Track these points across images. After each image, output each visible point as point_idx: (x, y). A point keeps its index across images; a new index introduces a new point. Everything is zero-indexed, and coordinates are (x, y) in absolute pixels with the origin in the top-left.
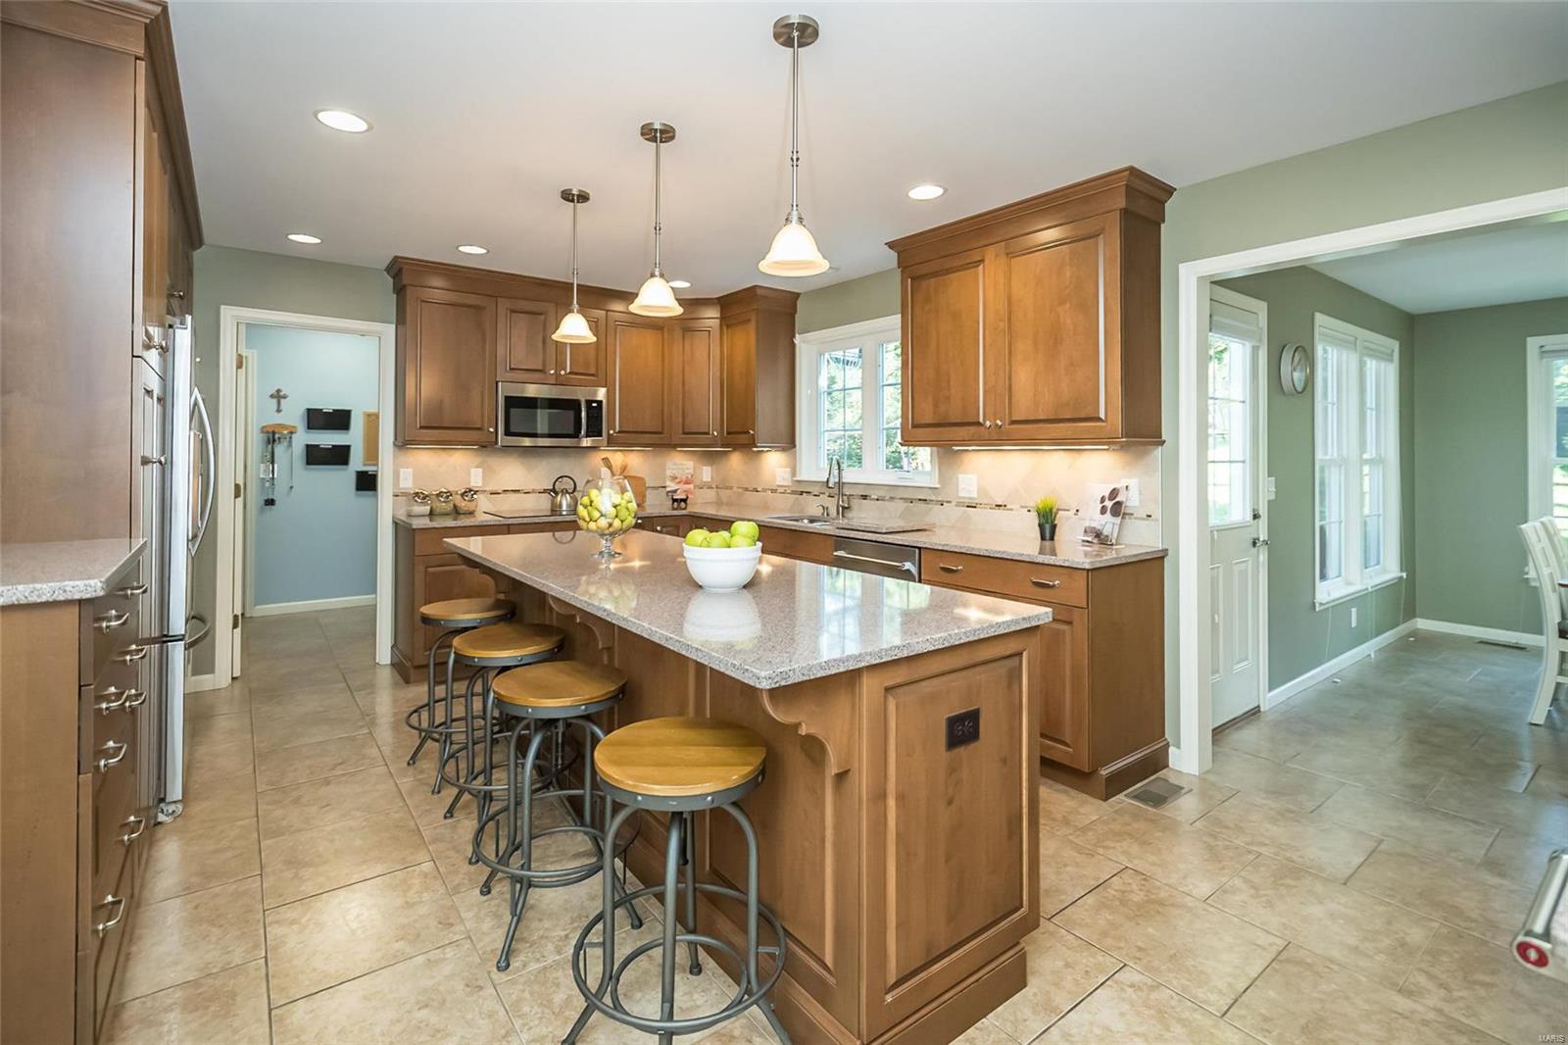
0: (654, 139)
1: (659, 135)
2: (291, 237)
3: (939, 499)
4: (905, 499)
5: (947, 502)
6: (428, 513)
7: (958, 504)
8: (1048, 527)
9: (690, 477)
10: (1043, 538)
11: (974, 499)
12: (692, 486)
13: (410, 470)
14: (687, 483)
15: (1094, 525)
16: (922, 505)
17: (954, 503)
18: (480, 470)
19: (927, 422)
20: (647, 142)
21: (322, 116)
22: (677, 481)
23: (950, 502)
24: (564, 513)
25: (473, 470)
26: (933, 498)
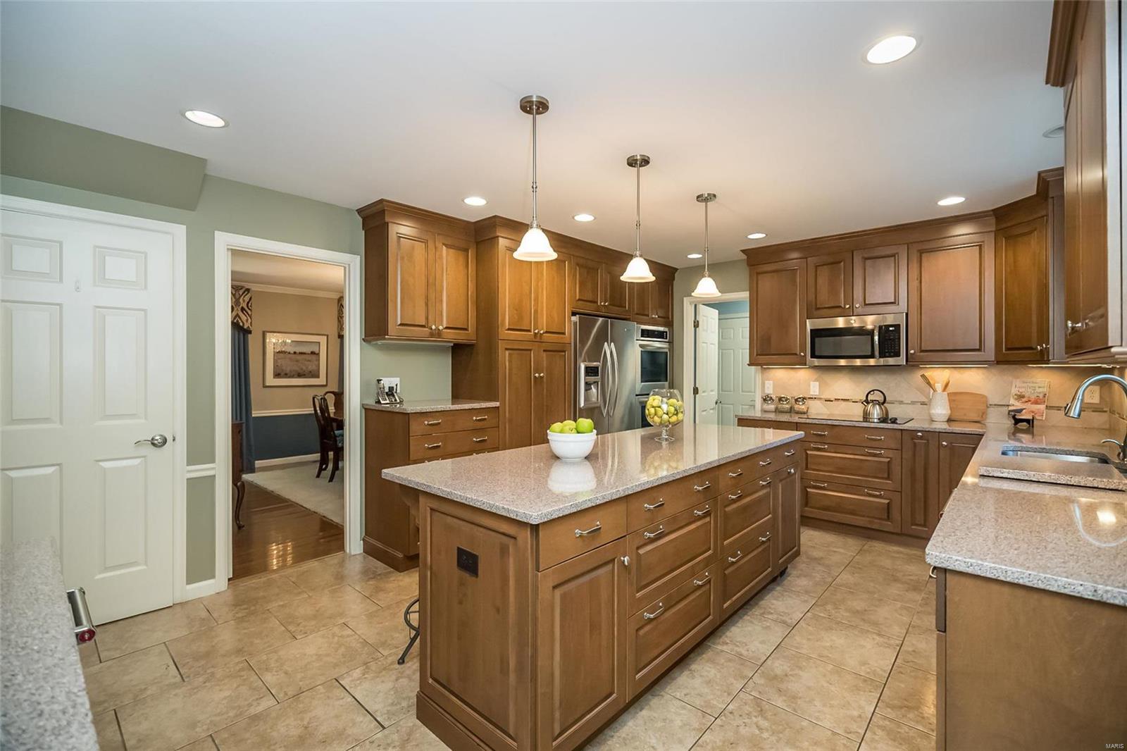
1: (638, 163)
2: (690, 256)
6: (774, 410)
9: (1041, 396)
12: (1042, 407)
13: (771, 382)
14: (1036, 402)
18: (818, 383)
21: (576, 218)
22: (1024, 400)
24: (876, 421)
25: (811, 383)
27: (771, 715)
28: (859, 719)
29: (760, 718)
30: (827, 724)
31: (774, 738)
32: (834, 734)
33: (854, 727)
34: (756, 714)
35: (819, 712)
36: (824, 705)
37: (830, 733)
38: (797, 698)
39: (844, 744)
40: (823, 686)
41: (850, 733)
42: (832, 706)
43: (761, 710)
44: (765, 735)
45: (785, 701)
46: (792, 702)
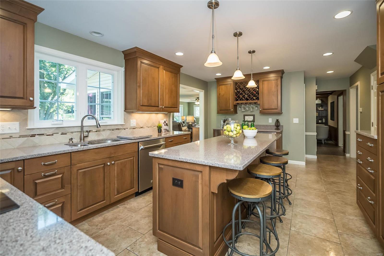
1: (238, 35)
3: (124, 128)
4: (110, 130)
5: (126, 128)
7: (130, 129)
8: (160, 130)
10: (159, 132)
11: (135, 126)
15: (165, 128)
16: (117, 130)
17: (129, 128)
19: (146, 105)
23: (128, 128)
26: (122, 128)
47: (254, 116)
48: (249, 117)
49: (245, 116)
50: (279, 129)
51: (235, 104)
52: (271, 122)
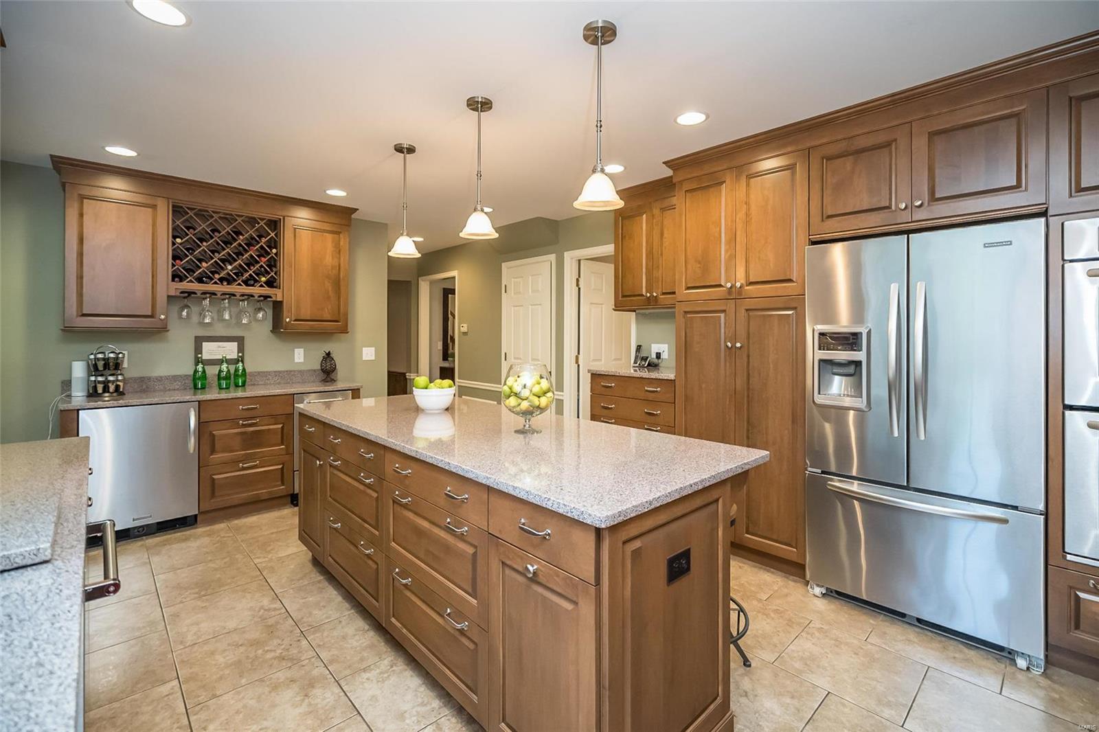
0: (476, 109)
20: (472, 111)
27: (273, 663)
28: (203, 726)
29: (277, 655)
30: (225, 697)
31: (252, 655)
32: (215, 696)
33: (203, 716)
34: (283, 654)
35: (243, 698)
36: (245, 706)
37: (218, 693)
38: (273, 690)
39: (199, 696)
40: (265, 719)
41: (201, 709)
42: (238, 712)
43: (284, 659)
44: (260, 652)
45: (278, 679)
46: (271, 684)
47: (240, 341)
48: (219, 347)
49: (204, 343)
50: (333, 380)
51: (172, 293)
52: (302, 360)
